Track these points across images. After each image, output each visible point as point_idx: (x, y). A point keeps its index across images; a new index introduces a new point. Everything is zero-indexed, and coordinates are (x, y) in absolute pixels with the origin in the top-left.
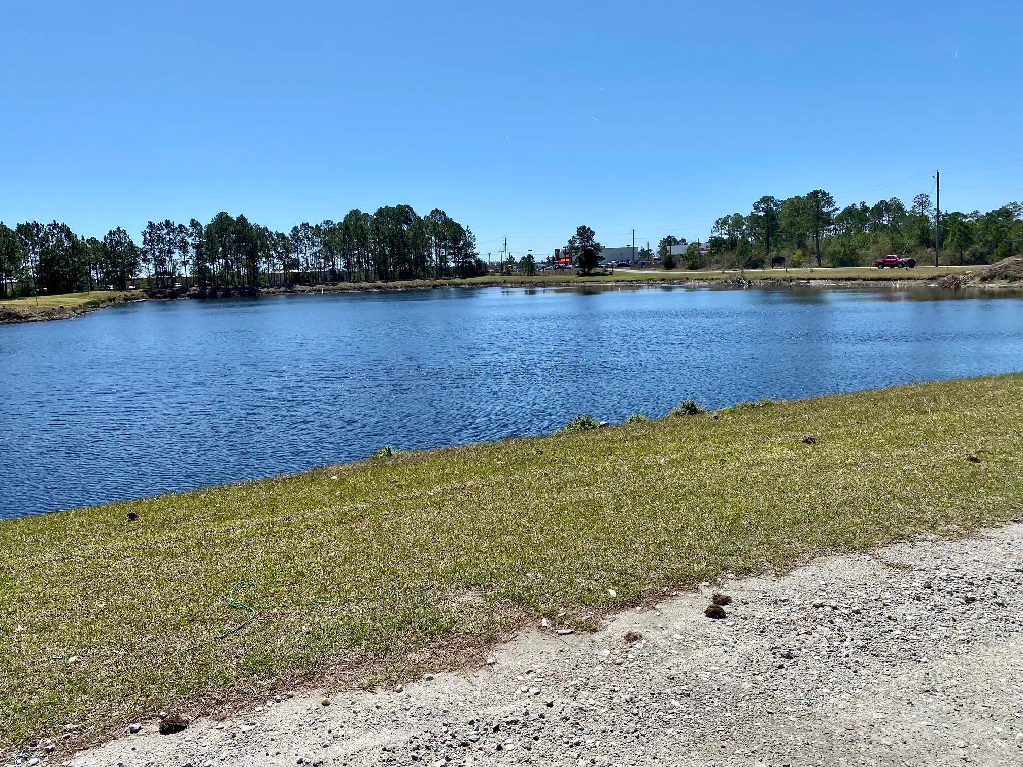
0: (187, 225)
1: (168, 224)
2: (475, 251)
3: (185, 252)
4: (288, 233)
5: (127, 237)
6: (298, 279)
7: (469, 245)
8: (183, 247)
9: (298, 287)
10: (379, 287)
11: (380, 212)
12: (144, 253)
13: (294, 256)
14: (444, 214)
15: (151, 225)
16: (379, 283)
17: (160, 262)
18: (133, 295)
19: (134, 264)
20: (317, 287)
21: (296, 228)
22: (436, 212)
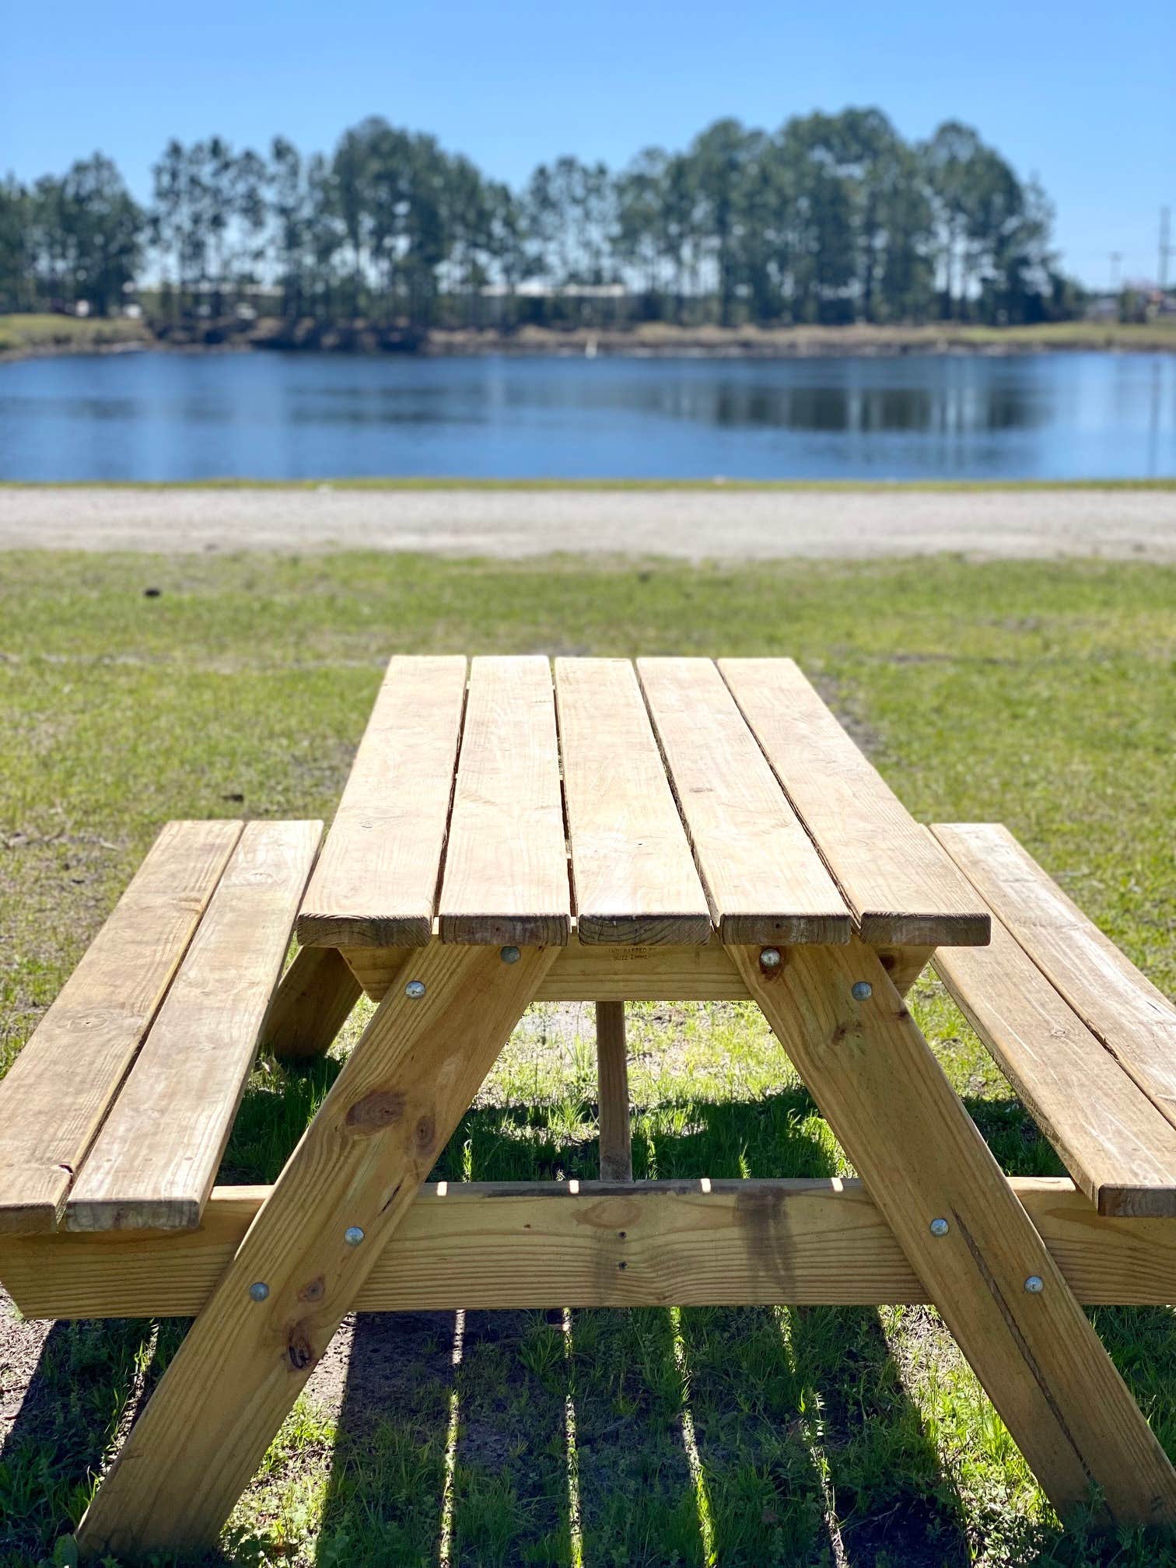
0: (264, 152)
1: (216, 149)
2: (1052, 246)
3: (258, 224)
4: (519, 183)
5: (115, 177)
6: (536, 311)
7: (1036, 230)
8: (253, 210)
9: (532, 334)
10: (746, 345)
11: (794, 129)
12: (155, 221)
13: (532, 247)
14: (972, 134)
15: (175, 150)
16: (750, 332)
17: (195, 250)
18: (116, 331)
19: (130, 249)
20: (581, 335)
21: (542, 172)
22: (951, 130)
